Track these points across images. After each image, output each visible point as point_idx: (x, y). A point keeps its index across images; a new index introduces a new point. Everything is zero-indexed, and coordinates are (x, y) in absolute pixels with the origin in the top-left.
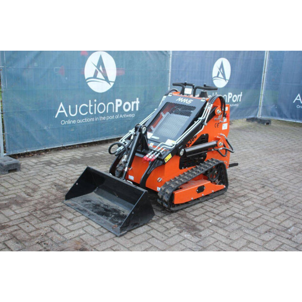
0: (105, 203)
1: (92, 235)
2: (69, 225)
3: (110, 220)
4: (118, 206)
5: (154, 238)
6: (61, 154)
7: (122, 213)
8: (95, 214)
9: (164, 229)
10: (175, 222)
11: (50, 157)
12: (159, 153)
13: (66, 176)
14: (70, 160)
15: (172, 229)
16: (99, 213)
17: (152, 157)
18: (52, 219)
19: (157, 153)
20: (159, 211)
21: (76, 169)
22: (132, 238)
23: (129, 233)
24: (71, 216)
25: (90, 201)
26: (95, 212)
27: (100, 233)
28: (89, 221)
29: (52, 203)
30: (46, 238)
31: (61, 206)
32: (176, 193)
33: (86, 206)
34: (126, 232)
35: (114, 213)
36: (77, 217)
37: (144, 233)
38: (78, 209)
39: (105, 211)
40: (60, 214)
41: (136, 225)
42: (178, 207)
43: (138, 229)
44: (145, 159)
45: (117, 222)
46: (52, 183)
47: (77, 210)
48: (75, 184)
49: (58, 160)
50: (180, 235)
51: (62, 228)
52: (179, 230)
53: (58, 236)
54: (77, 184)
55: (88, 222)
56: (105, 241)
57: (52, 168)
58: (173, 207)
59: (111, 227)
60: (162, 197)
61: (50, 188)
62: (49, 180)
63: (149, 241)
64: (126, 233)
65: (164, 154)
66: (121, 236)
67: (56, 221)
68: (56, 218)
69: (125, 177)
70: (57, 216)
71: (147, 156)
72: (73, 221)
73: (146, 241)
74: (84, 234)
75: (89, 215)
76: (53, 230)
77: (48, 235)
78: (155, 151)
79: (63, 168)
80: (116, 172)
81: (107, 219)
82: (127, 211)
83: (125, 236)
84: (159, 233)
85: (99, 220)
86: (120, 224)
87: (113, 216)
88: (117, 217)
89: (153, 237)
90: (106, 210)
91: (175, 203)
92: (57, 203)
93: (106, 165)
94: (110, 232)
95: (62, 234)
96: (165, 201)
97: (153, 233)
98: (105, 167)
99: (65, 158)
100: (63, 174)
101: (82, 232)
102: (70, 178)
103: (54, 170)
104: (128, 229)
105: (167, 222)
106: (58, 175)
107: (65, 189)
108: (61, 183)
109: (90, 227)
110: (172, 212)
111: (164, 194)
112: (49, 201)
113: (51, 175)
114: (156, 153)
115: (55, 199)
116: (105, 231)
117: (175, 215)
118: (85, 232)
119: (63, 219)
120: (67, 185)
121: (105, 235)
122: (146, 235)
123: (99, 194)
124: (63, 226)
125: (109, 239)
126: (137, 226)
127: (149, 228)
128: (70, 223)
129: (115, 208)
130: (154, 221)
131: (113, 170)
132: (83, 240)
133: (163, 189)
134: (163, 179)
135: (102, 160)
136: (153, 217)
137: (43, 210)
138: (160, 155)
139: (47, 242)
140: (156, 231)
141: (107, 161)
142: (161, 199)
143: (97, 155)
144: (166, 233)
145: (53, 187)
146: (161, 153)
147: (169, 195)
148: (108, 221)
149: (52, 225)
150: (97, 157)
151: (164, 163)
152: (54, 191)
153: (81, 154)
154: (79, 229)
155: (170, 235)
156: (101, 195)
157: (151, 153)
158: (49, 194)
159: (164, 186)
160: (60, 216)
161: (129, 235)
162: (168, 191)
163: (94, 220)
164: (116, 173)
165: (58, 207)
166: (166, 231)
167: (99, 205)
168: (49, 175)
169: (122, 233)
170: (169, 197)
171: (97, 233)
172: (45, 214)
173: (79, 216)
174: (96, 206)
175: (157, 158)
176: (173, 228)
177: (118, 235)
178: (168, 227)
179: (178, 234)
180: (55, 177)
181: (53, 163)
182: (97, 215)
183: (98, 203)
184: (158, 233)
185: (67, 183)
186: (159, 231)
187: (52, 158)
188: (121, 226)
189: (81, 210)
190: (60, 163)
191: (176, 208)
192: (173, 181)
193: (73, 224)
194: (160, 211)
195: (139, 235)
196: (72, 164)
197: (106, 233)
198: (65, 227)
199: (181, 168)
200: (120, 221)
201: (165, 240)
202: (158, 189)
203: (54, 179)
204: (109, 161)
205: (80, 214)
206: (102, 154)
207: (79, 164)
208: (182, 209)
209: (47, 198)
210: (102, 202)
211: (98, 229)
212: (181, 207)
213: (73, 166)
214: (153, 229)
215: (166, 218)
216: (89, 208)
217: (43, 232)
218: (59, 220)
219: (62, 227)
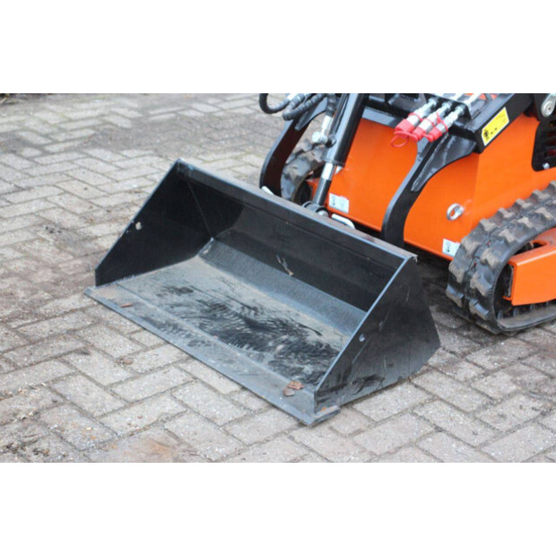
0: (247, 300)
1: (210, 420)
2: (121, 382)
3: (272, 363)
4: (293, 311)
5: (443, 435)
6: (53, 107)
7: (312, 338)
8: (214, 339)
9: (478, 401)
10: (519, 374)
11: (14, 118)
12: (459, 110)
13: (84, 194)
14: (92, 132)
15: (509, 403)
16: (229, 336)
17: (434, 126)
18: (56, 357)
19: (453, 109)
20: (451, 330)
21: (121, 169)
22: (359, 432)
23: (346, 411)
24: (123, 348)
25: (189, 291)
26: (213, 333)
27: (240, 413)
28: (193, 367)
29: (46, 296)
30: (39, 431)
31: (83, 310)
32: (522, 262)
33: (176, 309)
34: (335, 408)
35: (284, 337)
36: (146, 349)
37: (401, 413)
38: (147, 319)
39: (249, 331)
40: (81, 339)
41: (372, 383)
42: (527, 316)
43: (380, 397)
44: (406, 132)
45: (299, 371)
46: (34, 218)
47: (145, 324)
48: (132, 227)
49: (47, 130)
50: (544, 427)
51: (96, 393)
52: (537, 404)
53: (84, 422)
54: (138, 226)
55: (189, 368)
56: (260, 443)
57: (26, 163)
58: (505, 316)
59: (277, 391)
60: (467, 277)
61: (31, 241)
62: (23, 209)
63: (424, 445)
64: (337, 412)
65: (478, 113)
66: (318, 423)
67: (67, 363)
68: (70, 353)
69: (321, 203)
70: (72, 344)
71: (412, 119)
72: (135, 366)
73: (411, 444)
74: (180, 415)
75: (190, 345)
76: (60, 401)
77: (46, 417)
78: (441, 101)
79: (71, 162)
80: (283, 180)
81: (260, 359)
82: (331, 328)
83: (333, 423)
84: (460, 417)
85: (231, 362)
86: (311, 380)
87: (280, 347)
88: (297, 352)
89: (439, 430)
90: (251, 324)
91: (515, 302)
92: (65, 296)
93: (229, 154)
94: (274, 406)
95: (97, 413)
96: (477, 294)
97: (436, 412)
98: (230, 163)
99: (72, 125)
100: (75, 187)
101: (169, 406)
102: (104, 202)
103: (34, 172)
104: (342, 398)
105: (487, 373)
106: (58, 191)
107: (89, 245)
108: (69, 221)
109: (198, 387)
110: (503, 335)
111: (474, 268)
112: (34, 291)
113: (29, 189)
114: (446, 106)
115: (56, 283)
116: (255, 404)
117: (512, 348)
118: (181, 409)
119: (95, 357)
120: (95, 230)
121: (259, 418)
122: (412, 421)
123: (218, 266)
124: (98, 384)
125: (276, 435)
126: (376, 386)
127: (421, 396)
128: (122, 373)
129: (283, 317)
130: (435, 368)
131: (272, 176)
132: (177, 438)
133: (471, 246)
134: (469, 207)
135: (215, 135)
136: (432, 354)
137: (14, 325)
138: (466, 116)
139: (44, 445)
140: (446, 408)
141: (232, 139)
142: (463, 286)
143: (192, 113)
144: (488, 415)
145: (43, 234)
146: (466, 109)
147: (494, 271)
148: (263, 367)
149: (56, 380)
150: (191, 121)
151: (479, 149)
152: (47, 251)
153: (131, 109)
154: (157, 395)
155: (504, 426)
156: (228, 267)
157: (427, 107)
158: (32, 265)
159: (474, 238)
160: (80, 345)
161: (347, 422)
162: (493, 258)
163: (211, 362)
164: (284, 183)
165: (72, 311)
166: (485, 407)
167: (223, 308)
168: (19, 189)
169: (321, 414)
170: (494, 278)
171: (226, 412)
172: (24, 336)
173: (153, 348)
174: (214, 310)
175: (453, 130)
176: (510, 396)
177: (309, 420)
178: (491, 392)
179: (534, 420)
180: (45, 199)
181: (26, 144)
182: (220, 343)
183: (221, 298)
184: (457, 414)
185: (92, 222)
186: (458, 409)
187: (20, 123)
188: (318, 388)
189: (160, 326)
190: (56, 142)
191: (518, 322)
192: (507, 215)
193: (133, 379)
194: (456, 331)
195: (384, 421)
196: (100, 146)
197: (260, 412)
198: (105, 388)
199: (537, 167)
200: (308, 369)
201: (485, 444)
202: (450, 248)
203: (43, 205)
204: (241, 137)
205: (160, 341)
206: (211, 109)
207: (129, 148)
208: (539, 326)
209: (24, 276)
210: (231, 294)
211: (229, 397)
212: (536, 317)
213: (108, 155)
214: (434, 398)
215: (483, 357)
216: (187, 316)
217: (25, 407)
218: (79, 361)
219: (96, 389)
